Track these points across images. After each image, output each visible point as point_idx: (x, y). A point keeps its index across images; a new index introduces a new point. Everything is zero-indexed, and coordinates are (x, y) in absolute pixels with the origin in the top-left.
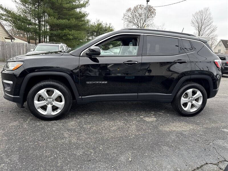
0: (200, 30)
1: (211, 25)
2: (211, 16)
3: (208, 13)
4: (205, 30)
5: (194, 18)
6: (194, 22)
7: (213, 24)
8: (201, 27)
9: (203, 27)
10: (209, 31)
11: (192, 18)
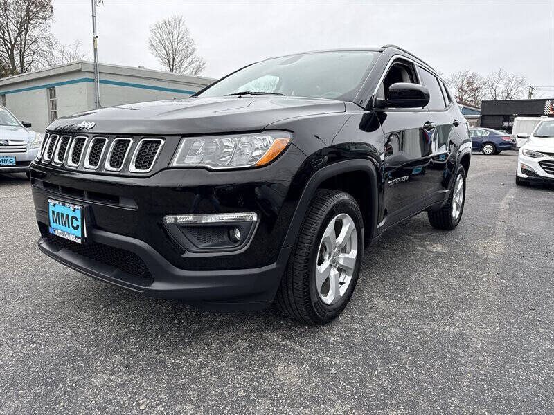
0: (173, 66)
1: (193, 56)
2: (190, 37)
3: (183, 28)
4: (184, 67)
5: (154, 37)
6: (155, 44)
7: (197, 54)
8: (174, 59)
9: (178, 59)
10: (190, 68)
11: (149, 34)
